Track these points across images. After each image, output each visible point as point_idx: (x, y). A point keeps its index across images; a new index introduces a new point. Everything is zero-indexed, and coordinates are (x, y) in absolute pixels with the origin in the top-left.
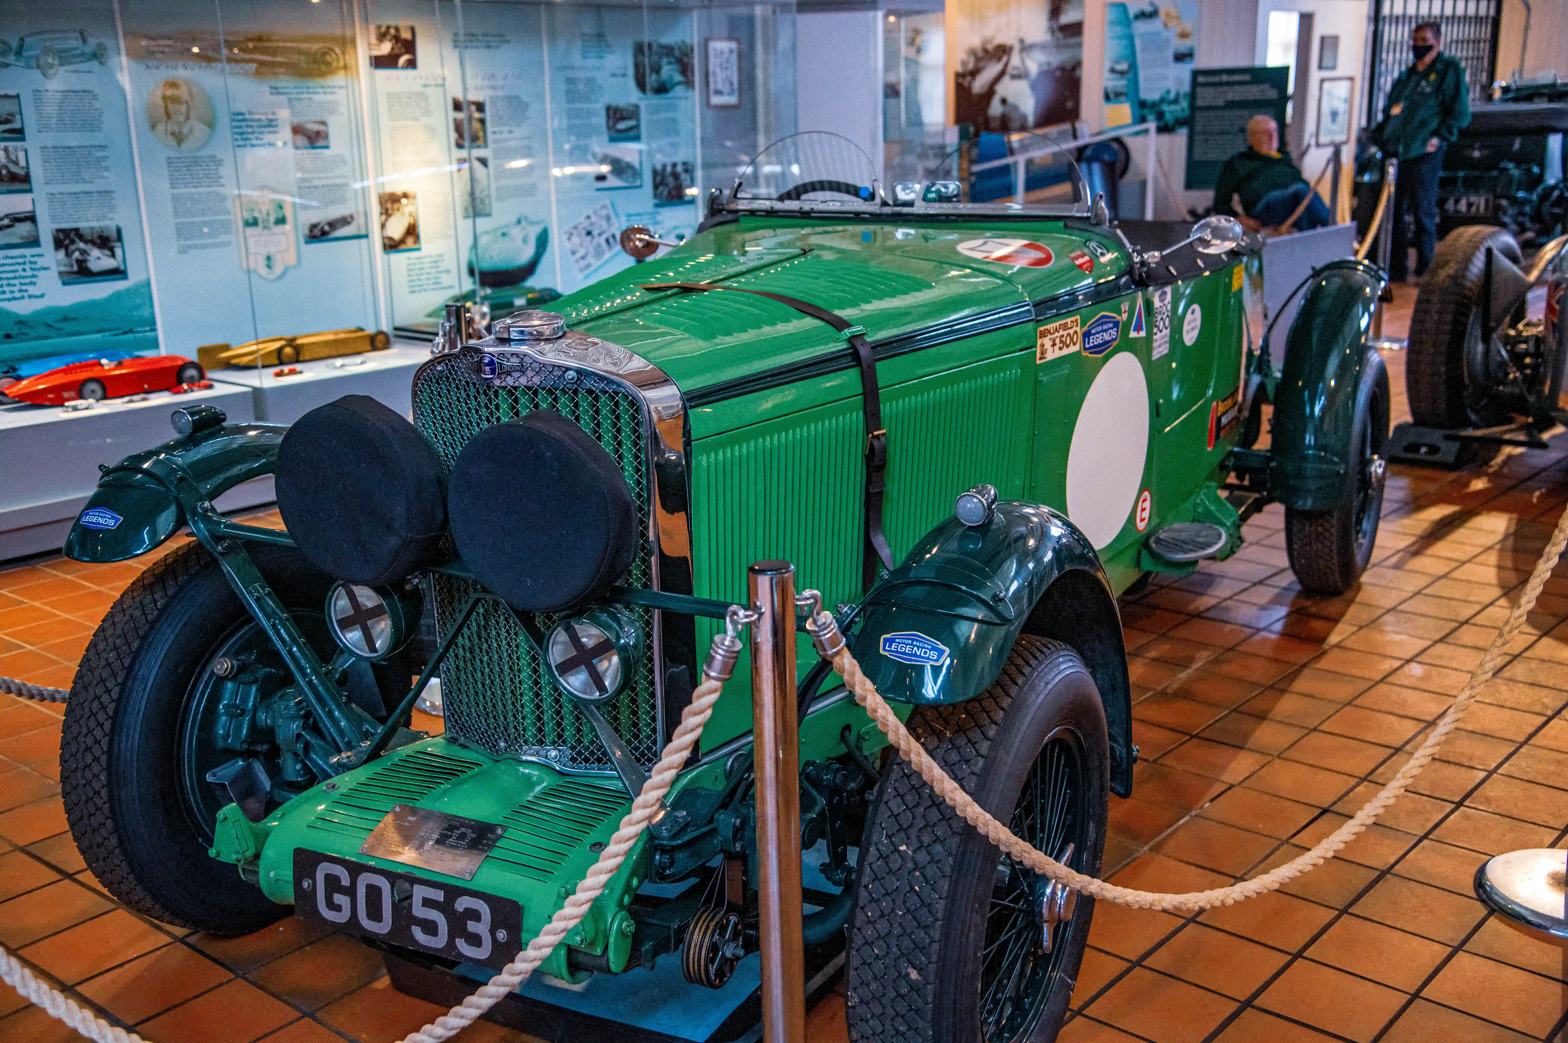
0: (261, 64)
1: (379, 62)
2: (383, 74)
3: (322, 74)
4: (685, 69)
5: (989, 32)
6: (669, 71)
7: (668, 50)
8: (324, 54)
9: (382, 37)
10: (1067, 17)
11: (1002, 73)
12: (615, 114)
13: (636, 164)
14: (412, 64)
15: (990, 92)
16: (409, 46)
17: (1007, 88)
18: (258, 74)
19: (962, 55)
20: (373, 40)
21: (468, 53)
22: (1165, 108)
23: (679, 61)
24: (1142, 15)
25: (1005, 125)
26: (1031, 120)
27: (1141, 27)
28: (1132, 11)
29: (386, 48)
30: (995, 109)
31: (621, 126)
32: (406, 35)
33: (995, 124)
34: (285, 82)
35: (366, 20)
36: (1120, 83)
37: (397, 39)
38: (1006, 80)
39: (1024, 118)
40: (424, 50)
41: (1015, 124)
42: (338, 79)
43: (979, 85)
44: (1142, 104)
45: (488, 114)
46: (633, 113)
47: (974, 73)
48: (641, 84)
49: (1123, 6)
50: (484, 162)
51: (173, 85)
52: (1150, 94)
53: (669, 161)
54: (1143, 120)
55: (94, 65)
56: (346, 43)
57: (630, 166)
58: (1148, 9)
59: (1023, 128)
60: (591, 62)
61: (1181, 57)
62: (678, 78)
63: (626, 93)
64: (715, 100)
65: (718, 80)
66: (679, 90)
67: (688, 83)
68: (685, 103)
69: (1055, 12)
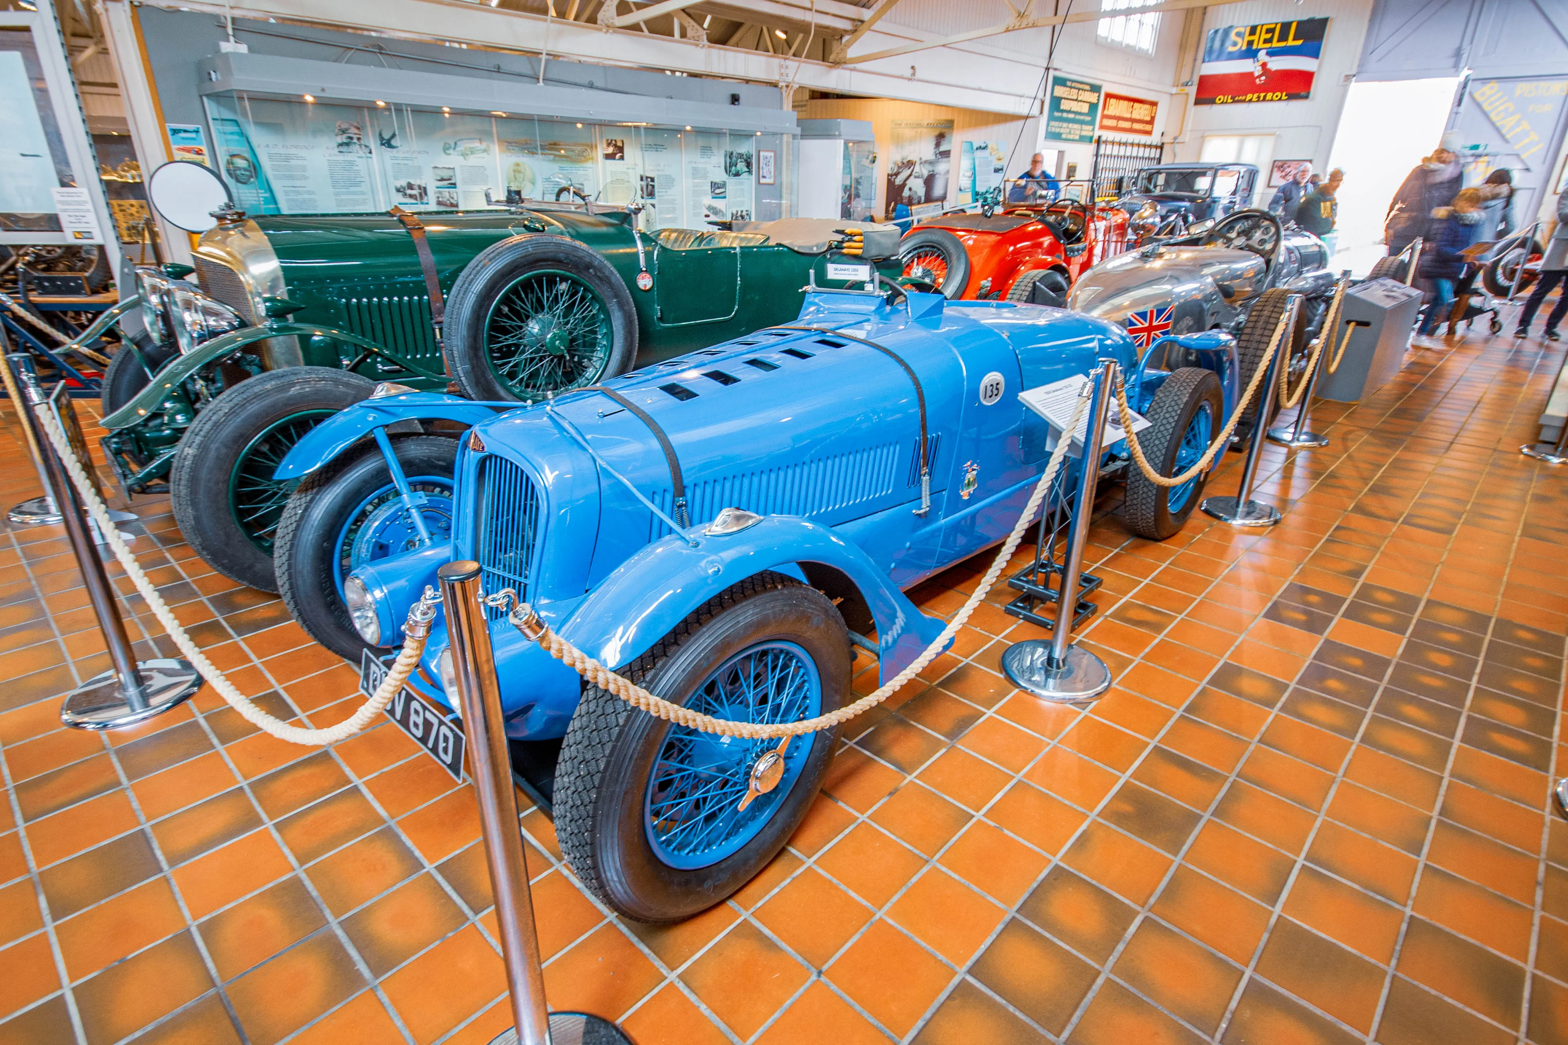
0: (555, 156)
1: (608, 157)
2: (609, 162)
3: (582, 162)
4: (749, 165)
5: (905, 154)
6: (741, 166)
7: (741, 156)
8: (583, 151)
9: (609, 144)
10: (943, 148)
11: (910, 175)
12: (714, 185)
13: (724, 210)
14: (622, 158)
15: (904, 185)
16: (621, 149)
17: (911, 183)
18: (554, 160)
19: (891, 165)
20: (605, 146)
21: (646, 153)
23: (746, 161)
24: (980, 148)
25: (910, 202)
26: (923, 199)
27: (979, 153)
28: (975, 146)
29: (610, 150)
30: (906, 193)
31: (718, 191)
32: (620, 144)
33: (905, 201)
34: (565, 164)
35: (601, 137)
36: (968, 183)
37: (615, 146)
38: (912, 178)
39: (920, 198)
40: (627, 151)
41: (915, 201)
42: (589, 164)
43: (898, 181)
44: (977, 194)
45: (656, 184)
46: (723, 185)
47: (897, 174)
48: (727, 171)
49: (971, 143)
50: (653, 206)
51: (518, 165)
52: (981, 189)
53: (740, 210)
54: (977, 200)
55: (485, 155)
56: (592, 147)
57: (721, 211)
58: (983, 145)
59: (919, 203)
60: (703, 160)
61: (997, 171)
62: (746, 169)
63: (720, 176)
64: (762, 181)
65: (764, 171)
66: (745, 175)
67: (750, 172)
68: (748, 181)
69: (938, 145)
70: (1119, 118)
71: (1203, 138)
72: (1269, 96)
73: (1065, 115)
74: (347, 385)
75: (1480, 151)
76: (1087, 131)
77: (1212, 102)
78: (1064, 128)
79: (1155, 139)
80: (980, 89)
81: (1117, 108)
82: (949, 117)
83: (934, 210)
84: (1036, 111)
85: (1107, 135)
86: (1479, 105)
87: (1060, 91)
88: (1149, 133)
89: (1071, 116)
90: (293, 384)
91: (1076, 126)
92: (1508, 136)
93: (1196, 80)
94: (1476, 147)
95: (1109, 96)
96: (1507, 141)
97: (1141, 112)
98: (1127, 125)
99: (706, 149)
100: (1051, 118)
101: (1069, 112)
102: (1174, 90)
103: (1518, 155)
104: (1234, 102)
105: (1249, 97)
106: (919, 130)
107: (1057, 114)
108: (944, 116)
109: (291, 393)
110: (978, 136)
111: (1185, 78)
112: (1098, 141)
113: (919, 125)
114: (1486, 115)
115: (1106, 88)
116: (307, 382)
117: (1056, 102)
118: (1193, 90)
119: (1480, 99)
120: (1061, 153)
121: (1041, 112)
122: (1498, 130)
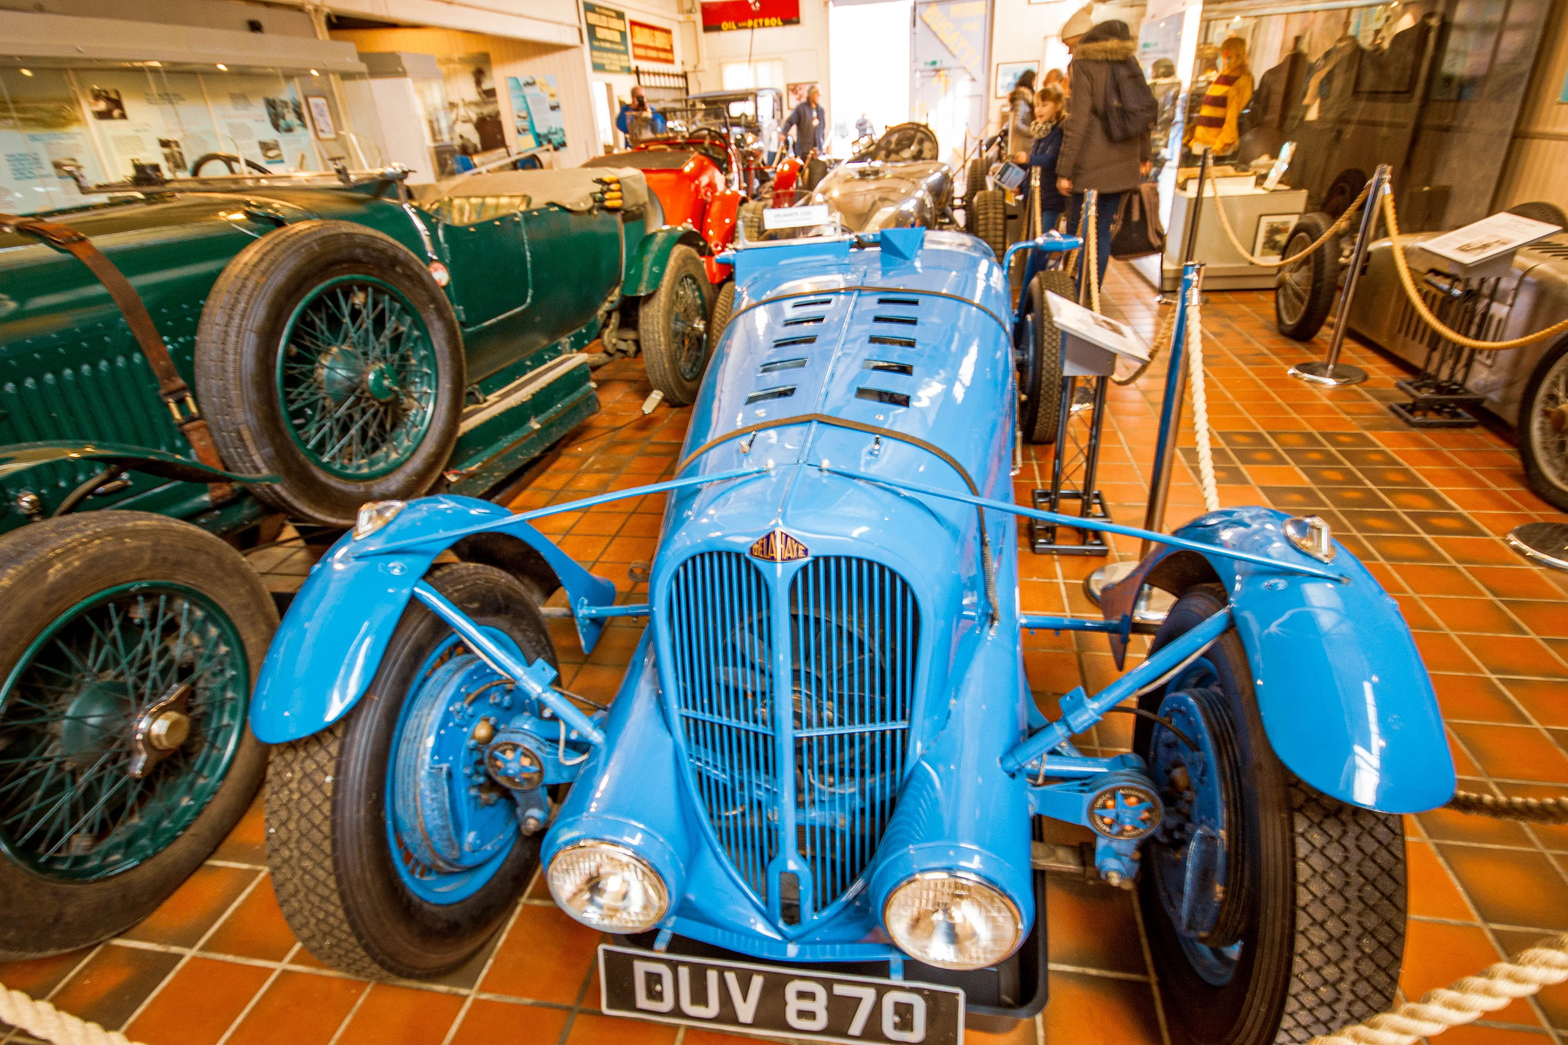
1: (103, 115)
2: (105, 124)
3: (63, 125)
4: (299, 115)
6: (291, 118)
7: (285, 104)
8: (60, 110)
9: (98, 97)
10: (486, 85)
11: (455, 120)
12: (266, 148)
14: (123, 116)
16: (118, 104)
17: (460, 129)
20: (92, 100)
22: (552, 137)
23: (295, 110)
24: (528, 84)
25: (465, 150)
26: (479, 146)
27: (528, 91)
28: (522, 82)
29: (102, 106)
30: (456, 141)
31: (271, 155)
32: (113, 96)
34: (39, 132)
35: (82, 86)
36: (525, 124)
37: (108, 99)
38: (458, 123)
39: (475, 146)
40: (128, 105)
41: (471, 150)
42: (74, 129)
44: (539, 136)
45: (183, 149)
46: (276, 146)
48: (276, 127)
49: (516, 79)
52: (541, 130)
54: (541, 143)
56: (74, 102)
58: (530, 81)
59: (476, 152)
60: (240, 113)
61: (553, 108)
62: (297, 122)
63: (269, 134)
64: (321, 135)
65: (321, 123)
66: (299, 130)
67: (304, 125)
68: (303, 137)
69: (478, 83)
70: (646, 47)
71: (720, 65)
72: (767, 21)
73: (603, 44)
74: (135, 533)
75: (938, 66)
76: (624, 61)
77: (719, 29)
78: (606, 59)
79: (677, 68)
80: (521, 16)
81: (642, 37)
82: (483, 49)
83: (500, 159)
84: (576, 41)
85: (644, 66)
86: (928, 26)
87: (593, 18)
88: (671, 62)
89: (608, 45)
90: (49, 563)
91: (615, 56)
92: (955, 52)
93: (698, 7)
94: (934, 63)
95: (633, 23)
96: (954, 56)
97: (660, 40)
98: (652, 54)
99: (241, 98)
100: (593, 48)
101: (605, 40)
102: (681, 18)
103: (964, 68)
104: (739, 28)
105: (750, 23)
106: (451, 66)
107: (596, 43)
108: (476, 48)
109: (51, 579)
110: (524, 70)
111: (687, 5)
112: (637, 72)
113: (449, 61)
114: (935, 34)
115: (630, 16)
116: (69, 551)
117: (591, 28)
118: (698, 17)
119: (928, 21)
120: (609, 86)
121: (582, 41)
122: (946, 47)
